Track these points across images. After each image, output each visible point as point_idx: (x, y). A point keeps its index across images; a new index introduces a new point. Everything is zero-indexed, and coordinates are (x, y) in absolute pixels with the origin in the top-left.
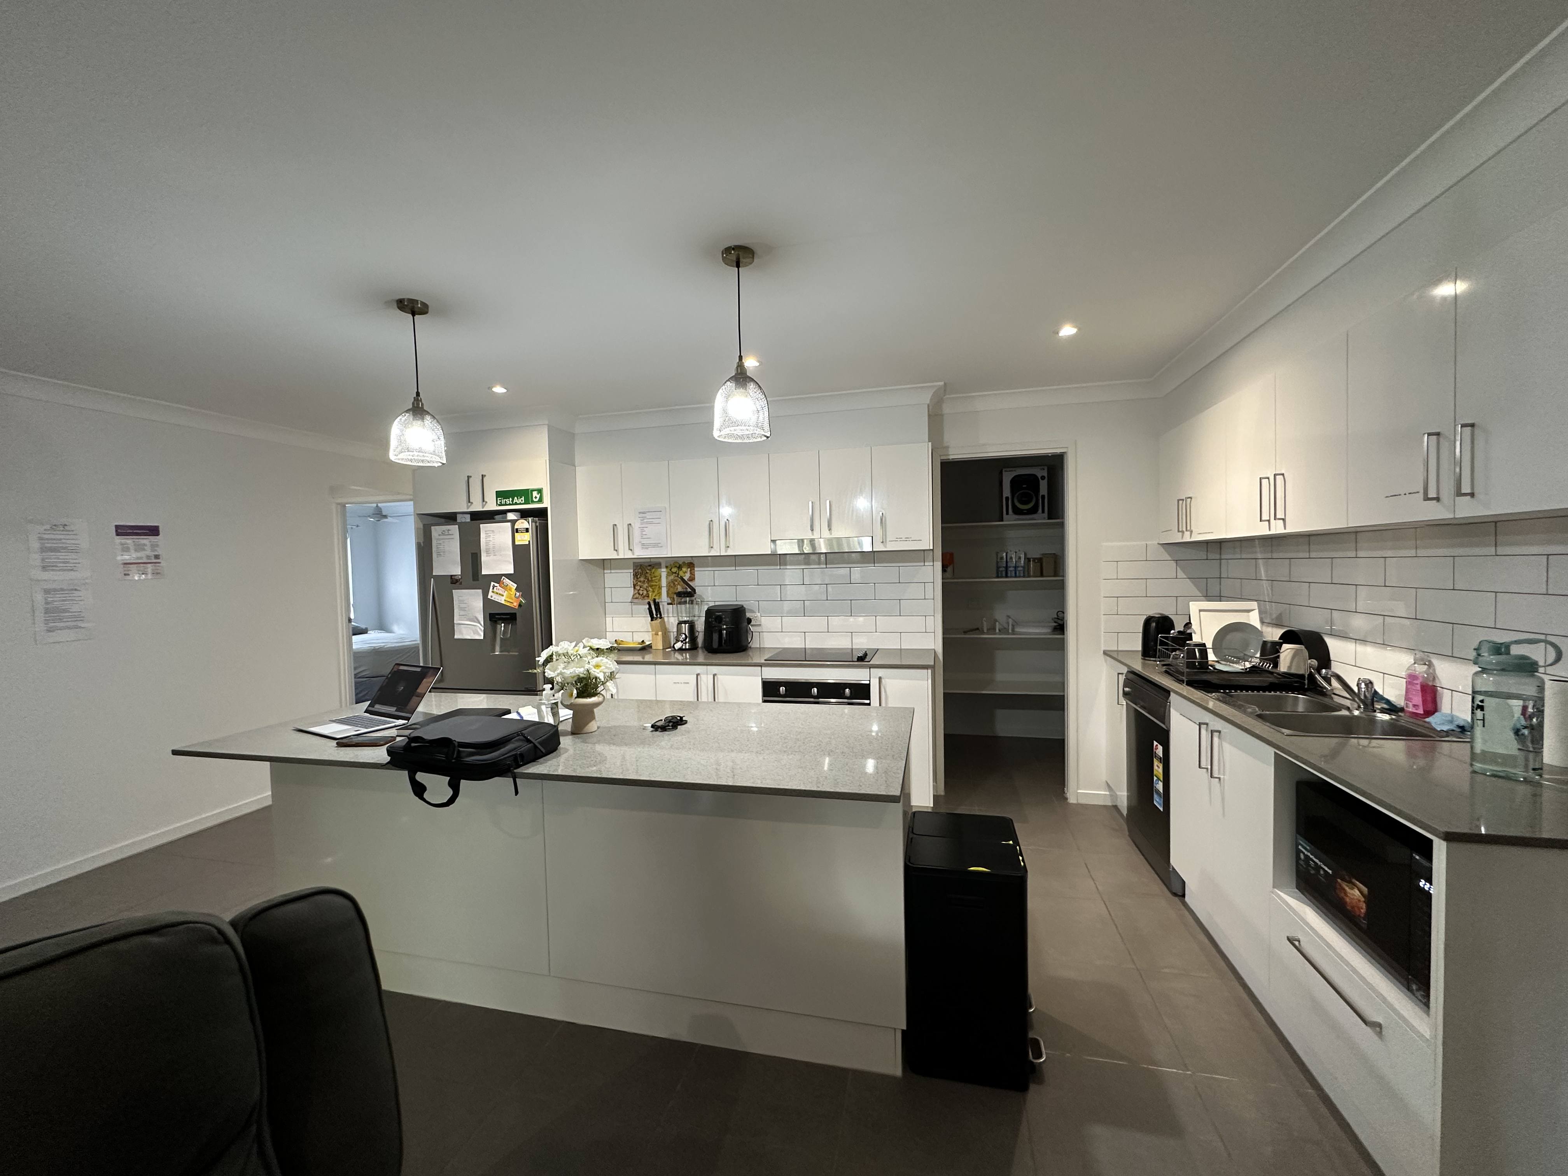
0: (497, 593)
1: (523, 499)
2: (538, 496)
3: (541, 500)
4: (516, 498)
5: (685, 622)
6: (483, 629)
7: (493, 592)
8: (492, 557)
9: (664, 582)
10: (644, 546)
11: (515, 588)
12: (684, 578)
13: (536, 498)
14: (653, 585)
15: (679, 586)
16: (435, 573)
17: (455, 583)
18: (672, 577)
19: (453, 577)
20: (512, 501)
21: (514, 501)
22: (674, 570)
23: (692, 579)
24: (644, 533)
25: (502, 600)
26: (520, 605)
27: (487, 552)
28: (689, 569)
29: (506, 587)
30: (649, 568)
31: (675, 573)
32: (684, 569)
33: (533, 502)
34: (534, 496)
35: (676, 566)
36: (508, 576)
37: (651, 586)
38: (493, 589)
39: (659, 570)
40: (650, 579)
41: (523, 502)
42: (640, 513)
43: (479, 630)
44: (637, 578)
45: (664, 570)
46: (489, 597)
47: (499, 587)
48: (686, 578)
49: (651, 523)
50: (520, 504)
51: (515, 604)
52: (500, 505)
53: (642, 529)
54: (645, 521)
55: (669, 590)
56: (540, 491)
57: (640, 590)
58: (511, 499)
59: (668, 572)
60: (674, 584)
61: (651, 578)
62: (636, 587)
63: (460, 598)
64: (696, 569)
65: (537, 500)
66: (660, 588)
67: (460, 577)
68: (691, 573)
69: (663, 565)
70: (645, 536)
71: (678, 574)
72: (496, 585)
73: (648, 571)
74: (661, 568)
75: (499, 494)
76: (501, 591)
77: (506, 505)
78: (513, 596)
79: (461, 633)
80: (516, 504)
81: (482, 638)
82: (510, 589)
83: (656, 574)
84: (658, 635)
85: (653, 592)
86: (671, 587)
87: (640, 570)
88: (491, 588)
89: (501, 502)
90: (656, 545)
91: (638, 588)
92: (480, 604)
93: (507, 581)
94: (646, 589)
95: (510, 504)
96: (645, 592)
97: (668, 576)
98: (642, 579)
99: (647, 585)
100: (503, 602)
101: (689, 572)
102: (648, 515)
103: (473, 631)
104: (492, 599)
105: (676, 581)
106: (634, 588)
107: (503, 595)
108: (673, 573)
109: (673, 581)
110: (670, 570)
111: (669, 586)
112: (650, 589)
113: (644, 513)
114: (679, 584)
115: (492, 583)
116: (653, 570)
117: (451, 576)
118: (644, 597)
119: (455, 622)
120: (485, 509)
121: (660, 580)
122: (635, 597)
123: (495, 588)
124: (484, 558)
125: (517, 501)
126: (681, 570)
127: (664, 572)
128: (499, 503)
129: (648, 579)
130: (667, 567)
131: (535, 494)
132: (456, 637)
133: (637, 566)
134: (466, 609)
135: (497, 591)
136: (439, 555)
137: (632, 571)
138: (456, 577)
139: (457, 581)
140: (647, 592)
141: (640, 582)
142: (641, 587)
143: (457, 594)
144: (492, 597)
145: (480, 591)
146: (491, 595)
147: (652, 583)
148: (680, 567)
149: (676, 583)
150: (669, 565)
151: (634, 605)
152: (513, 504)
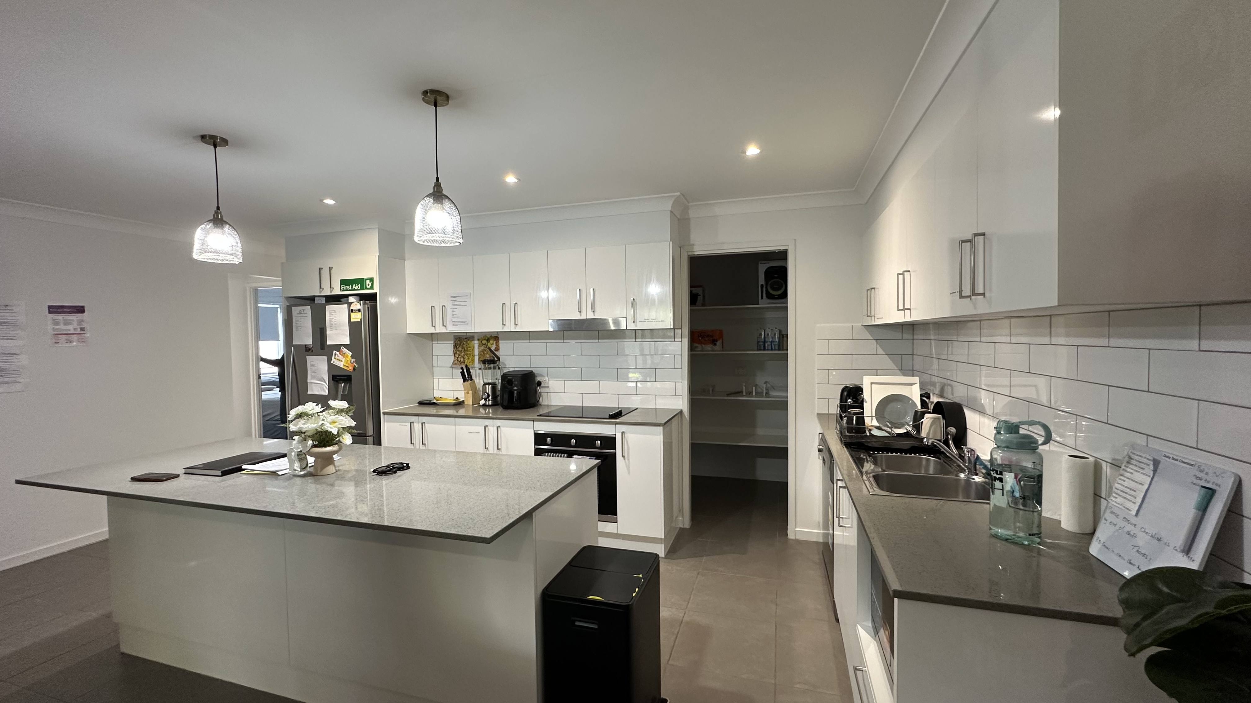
0: (338, 359)
1: (359, 286)
2: (370, 284)
3: (372, 287)
4: (354, 285)
5: (489, 384)
6: (327, 387)
7: (335, 358)
8: (334, 332)
9: (476, 352)
10: (455, 324)
11: (350, 355)
12: (491, 348)
13: (369, 285)
14: (468, 354)
15: (487, 355)
16: (296, 342)
17: (308, 351)
18: (482, 348)
20: (352, 287)
22: (484, 342)
23: (497, 349)
24: (455, 313)
25: (341, 365)
26: (354, 369)
27: (331, 327)
28: (495, 342)
29: (344, 355)
30: (465, 340)
31: (485, 344)
32: (491, 342)
33: (367, 288)
34: (367, 284)
35: (485, 339)
36: (345, 346)
37: (467, 355)
38: (335, 356)
39: (473, 342)
40: (466, 349)
41: (360, 288)
42: (452, 297)
43: (325, 388)
44: (457, 348)
46: (332, 362)
47: (339, 355)
48: (493, 349)
49: (460, 305)
50: (357, 290)
51: (351, 368)
52: (343, 291)
53: (453, 310)
54: (455, 303)
55: (480, 358)
56: (371, 280)
58: (351, 286)
59: (480, 344)
61: (467, 348)
63: (312, 363)
64: (500, 342)
65: (369, 287)
66: (474, 356)
67: (312, 346)
68: (496, 345)
69: (476, 338)
70: (455, 316)
71: (487, 345)
72: (337, 353)
73: (464, 343)
74: (474, 340)
75: (344, 282)
76: (340, 357)
77: (347, 290)
78: (349, 362)
79: (312, 391)
80: (354, 290)
81: (327, 394)
82: (347, 357)
83: (471, 345)
84: (469, 393)
85: (467, 359)
86: (482, 355)
87: (458, 342)
88: (334, 355)
89: (344, 289)
90: (464, 323)
91: (457, 356)
92: (325, 368)
93: (345, 350)
94: (463, 357)
95: (350, 290)
96: (462, 359)
97: (479, 346)
98: (460, 349)
99: (463, 353)
100: (342, 366)
101: (495, 344)
102: (458, 299)
103: (320, 388)
105: (485, 351)
106: (455, 356)
107: (342, 361)
108: (483, 344)
109: (483, 351)
110: (481, 342)
111: (480, 354)
112: (466, 357)
113: (454, 297)
114: (487, 353)
115: (334, 352)
116: (469, 342)
117: (306, 345)
118: (461, 363)
119: (308, 381)
120: (333, 294)
121: (473, 350)
122: (454, 363)
124: (328, 332)
125: (355, 287)
126: (489, 342)
127: (476, 343)
128: (342, 289)
129: (464, 349)
130: (478, 340)
131: (368, 282)
132: (308, 393)
133: (457, 339)
134: (316, 371)
135: (338, 358)
136: (297, 329)
137: (453, 342)
138: (309, 347)
139: (310, 349)
140: (464, 359)
142: (459, 355)
143: (310, 359)
144: (334, 362)
145: (325, 357)
146: (334, 361)
147: (467, 353)
148: (488, 340)
149: (485, 352)
150: (480, 338)
151: (453, 369)
152: (352, 290)
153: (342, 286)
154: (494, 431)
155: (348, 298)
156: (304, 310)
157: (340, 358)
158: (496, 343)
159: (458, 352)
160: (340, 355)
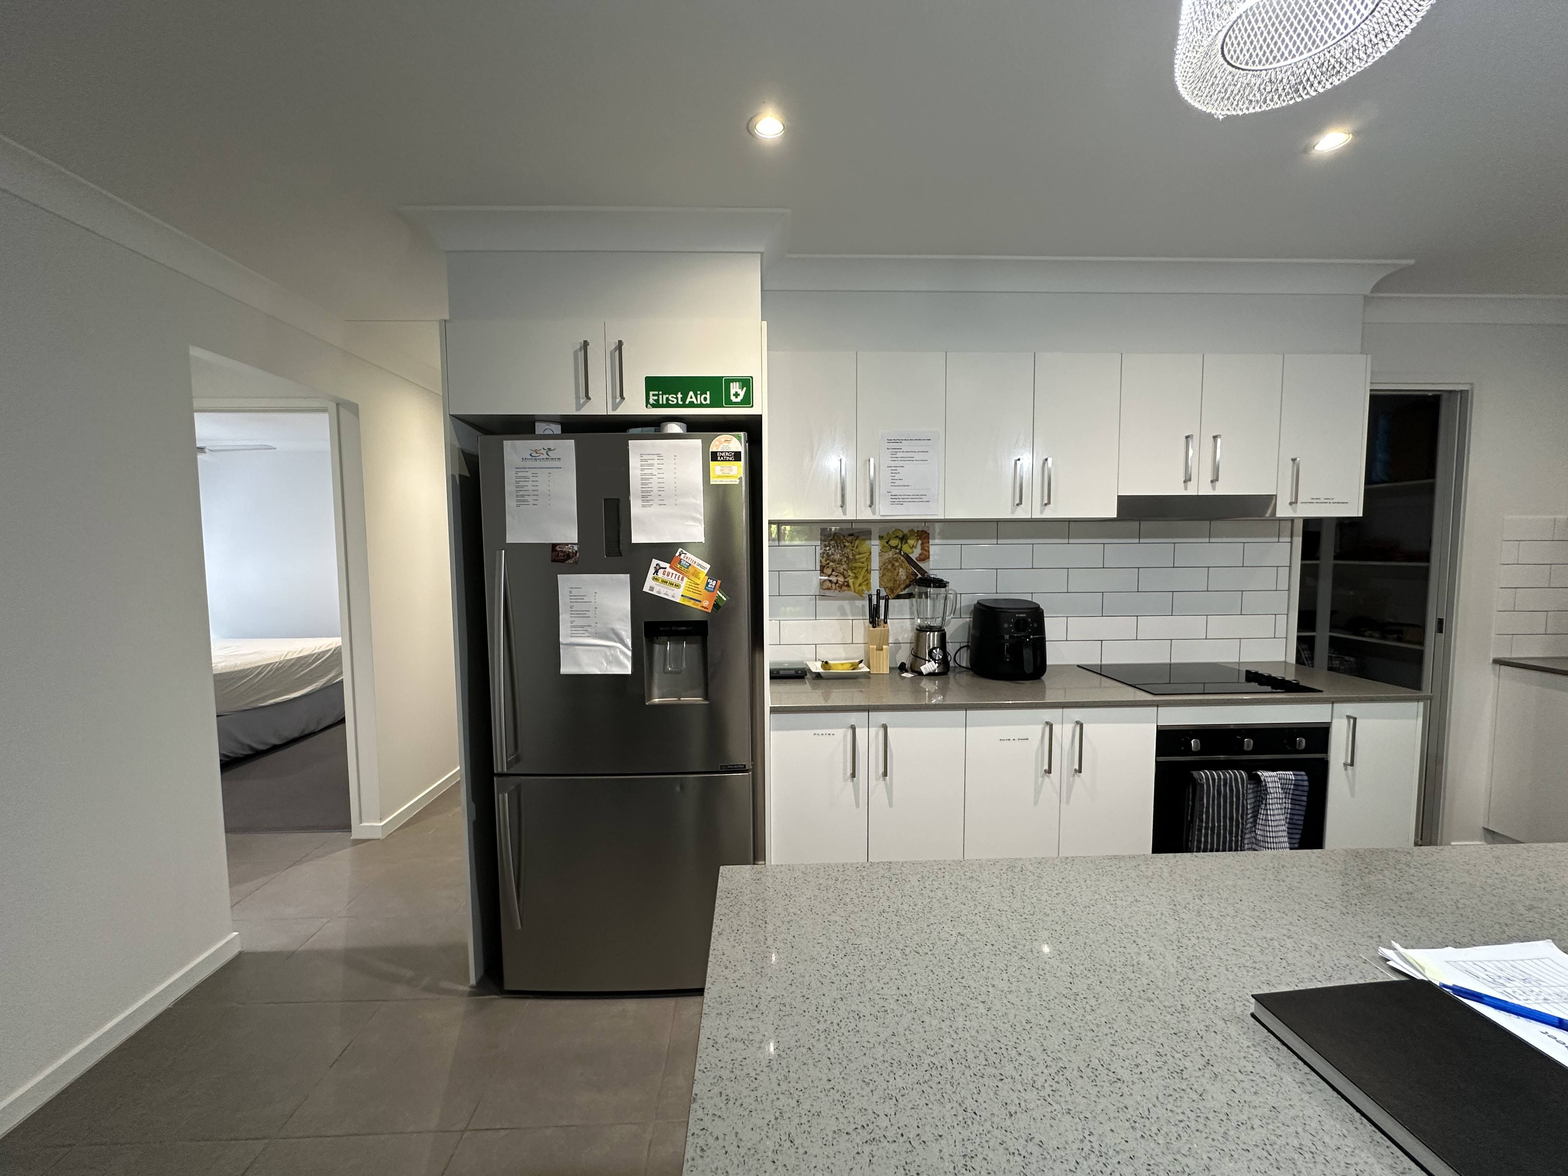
0: (665, 582)
1: (708, 396)
2: (742, 393)
3: (747, 401)
4: (691, 393)
5: (931, 629)
6: (630, 653)
7: (655, 579)
8: (655, 509)
9: (875, 563)
10: (896, 500)
11: (706, 571)
12: (910, 555)
13: (737, 395)
14: (855, 568)
15: (901, 569)
16: (510, 539)
17: (563, 561)
18: (890, 554)
19: (558, 548)
20: (684, 399)
21: (689, 400)
22: (894, 542)
23: (925, 557)
24: (897, 476)
25: (675, 595)
26: (716, 606)
27: (646, 497)
28: (920, 542)
29: (684, 570)
30: (849, 538)
31: (896, 547)
32: (911, 542)
33: (730, 403)
34: (733, 392)
35: (897, 537)
36: (691, 547)
37: (851, 569)
38: (656, 572)
39: (867, 542)
40: (851, 557)
41: (708, 402)
42: (889, 441)
43: (621, 657)
44: (828, 556)
45: (877, 542)
46: (646, 589)
47: (669, 570)
48: (914, 556)
49: (911, 460)
50: (701, 406)
51: (706, 603)
52: (654, 406)
53: (894, 470)
54: (899, 455)
55: (884, 575)
56: (746, 383)
57: (831, 574)
58: (680, 396)
59: (883, 546)
60: (893, 565)
61: (854, 555)
62: (825, 571)
63: (575, 592)
64: (931, 542)
65: (739, 399)
66: (868, 571)
67: (576, 548)
68: (922, 549)
69: (875, 533)
70: (898, 483)
71: (901, 550)
72: (663, 564)
73: (847, 544)
74: (870, 539)
75: (653, 384)
76: (673, 576)
77: (668, 405)
78: (702, 587)
79: (578, 663)
80: (692, 405)
81: (629, 671)
82: (696, 574)
83: (863, 549)
84: (882, 650)
85: (856, 578)
86: (888, 570)
87: (832, 542)
88: (652, 570)
89: (657, 401)
90: (918, 498)
91: (829, 571)
92: (626, 604)
93: (688, 557)
94: (843, 575)
95: (677, 406)
96: (841, 579)
97: (883, 551)
98: (837, 557)
99: (845, 566)
100: (678, 600)
101: (919, 546)
102: (905, 446)
103: (606, 658)
104: (654, 593)
105: (897, 561)
106: (822, 571)
107: (677, 586)
108: (892, 547)
109: (891, 561)
110: (887, 543)
111: (884, 569)
112: (850, 573)
113: (896, 441)
114: (901, 566)
115: (655, 562)
116: (857, 542)
117: (554, 545)
118: (841, 587)
119: (561, 640)
120: (620, 411)
121: (869, 559)
122: (824, 587)
123: (661, 571)
124: (636, 509)
125: (694, 399)
126: (906, 542)
127: (875, 547)
128: (651, 401)
129: (848, 557)
130: (881, 538)
131: (735, 388)
132: (564, 670)
133: (828, 534)
134: (588, 614)
135: (665, 577)
136: (521, 500)
137: (818, 543)
138: (566, 549)
139: (568, 556)
140: (845, 578)
141: (834, 561)
142: (833, 571)
143: (567, 583)
144: (652, 589)
145: (626, 578)
146: (650, 585)
147: (855, 565)
148: (904, 539)
149: (897, 564)
150: (884, 535)
151: (820, 599)
152: (684, 406)
153: (651, 393)
154: (1064, 732)
155: (659, 426)
156: (550, 449)
157: (673, 580)
158: (922, 544)
159: (831, 564)
160: (672, 571)
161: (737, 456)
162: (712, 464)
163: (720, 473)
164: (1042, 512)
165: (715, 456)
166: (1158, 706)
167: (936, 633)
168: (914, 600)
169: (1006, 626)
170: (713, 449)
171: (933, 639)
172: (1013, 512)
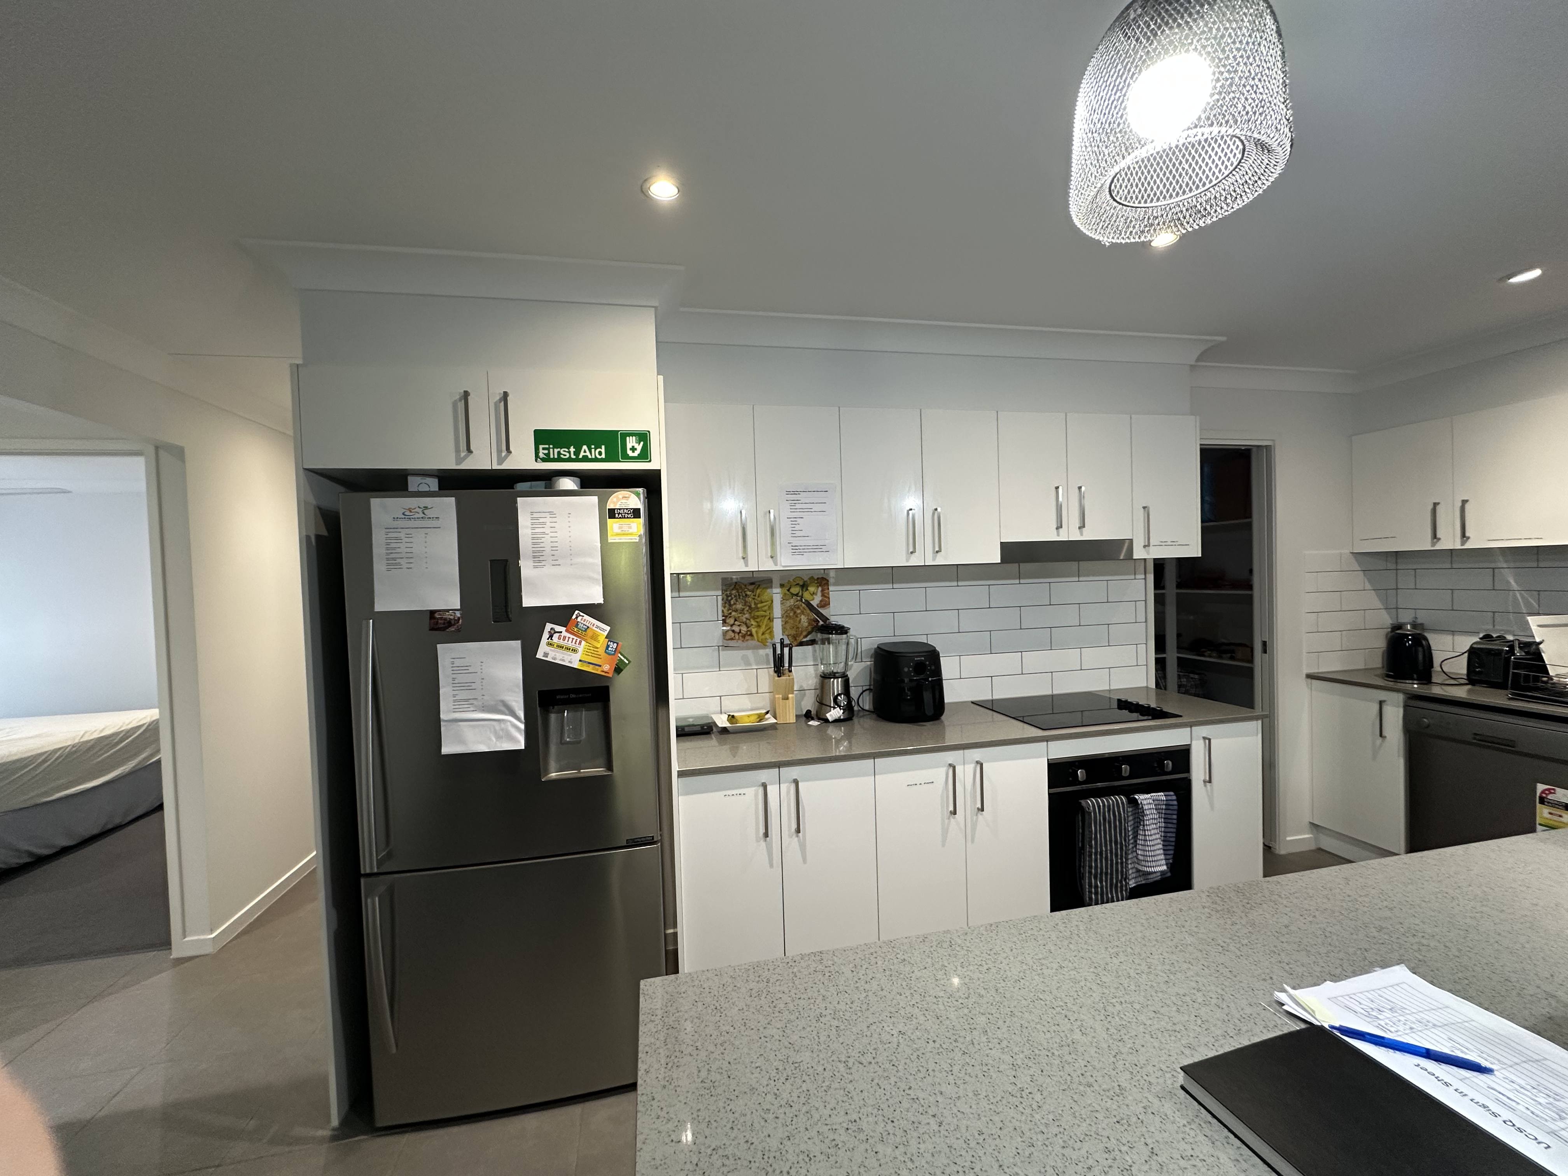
0: (561, 647)
1: (603, 450)
2: (639, 448)
3: (645, 455)
5: (834, 675)
6: (522, 726)
7: (549, 644)
8: (548, 570)
9: (777, 611)
10: (797, 550)
11: (606, 633)
12: (811, 602)
13: (633, 449)
14: (758, 616)
15: (803, 617)
16: (378, 608)
17: (444, 629)
18: (792, 602)
19: (437, 616)
21: (582, 454)
22: (795, 590)
23: (825, 603)
24: (797, 527)
25: (573, 661)
26: (618, 670)
27: (538, 558)
28: (820, 589)
29: (583, 633)
30: (751, 587)
31: (797, 595)
32: (812, 589)
33: (626, 458)
34: (629, 446)
35: (797, 584)
36: (589, 609)
37: (754, 618)
38: (551, 637)
39: (769, 590)
40: (753, 606)
41: (603, 456)
42: (788, 493)
43: (513, 731)
44: (730, 605)
45: (778, 590)
46: (540, 655)
47: (564, 634)
48: (815, 603)
49: (810, 510)
51: (606, 667)
52: (544, 460)
53: (794, 521)
54: (798, 506)
55: (786, 622)
56: (643, 437)
57: (734, 624)
59: (785, 594)
60: (795, 612)
61: (755, 604)
62: (728, 621)
63: (458, 663)
64: (831, 588)
65: (636, 454)
66: (771, 620)
67: (458, 614)
68: (823, 595)
69: (776, 582)
70: (798, 533)
71: (802, 597)
72: (558, 628)
73: (748, 593)
74: (771, 587)
76: (570, 640)
77: (559, 460)
78: (601, 651)
79: (462, 741)
80: (585, 459)
81: (522, 746)
82: (595, 637)
83: (765, 597)
84: (788, 699)
85: (759, 626)
86: (790, 617)
87: (734, 592)
88: (546, 635)
89: (548, 455)
90: (818, 549)
91: (731, 621)
92: (517, 674)
93: (586, 620)
94: (746, 624)
95: (570, 460)
96: (744, 629)
97: (784, 599)
98: (739, 606)
99: (747, 616)
100: (576, 665)
101: (819, 594)
102: (802, 497)
103: (496, 733)
104: (549, 659)
105: (798, 608)
106: (724, 622)
107: (575, 651)
108: (793, 595)
109: (793, 609)
110: (788, 590)
111: (786, 617)
112: (753, 622)
113: (795, 493)
114: (803, 613)
115: (549, 626)
116: (758, 591)
117: (432, 613)
118: (744, 636)
119: (442, 716)
120: (507, 466)
121: (771, 607)
122: (728, 637)
123: (556, 636)
124: (527, 569)
125: (588, 454)
126: (807, 589)
127: (776, 594)
128: (541, 455)
129: (750, 607)
130: (782, 586)
131: (631, 442)
132: (446, 750)
133: (730, 585)
134: (474, 686)
135: (561, 642)
136: (393, 563)
137: (720, 593)
138: (447, 616)
139: (449, 623)
140: (748, 627)
141: (736, 611)
142: (735, 620)
143: (448, 653)
144: (546, 655)
145: (517, 644)
146: (545, 651)
147: (757, 614)
148: (804, 586)
149: (799, 611)
150: (785, 582)
151: (723, 650)
152: (577, 460)
153: (541, 447)
154: (966, 773)
155: (550, 479)
156: (426, 508)
157: (570, 644)
158: (822, 591)
159: (733, 613)
160: (568, 635)
161: (636, 513)
162: (610, 522)
163: (619, 531)
164: (934, 559)
165: (612, 514)
166: (1047, 742)
167: (840, 679)
168: (817, 646)
169: (906, 670)
170: (610, 505)
171: (837, 685)
172: (907, 561)
